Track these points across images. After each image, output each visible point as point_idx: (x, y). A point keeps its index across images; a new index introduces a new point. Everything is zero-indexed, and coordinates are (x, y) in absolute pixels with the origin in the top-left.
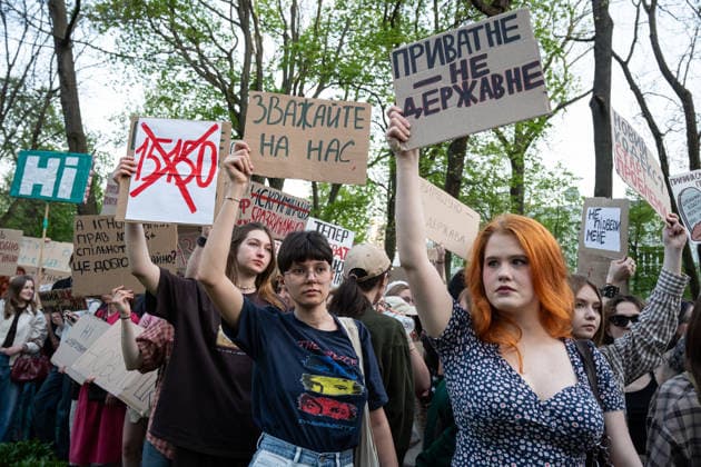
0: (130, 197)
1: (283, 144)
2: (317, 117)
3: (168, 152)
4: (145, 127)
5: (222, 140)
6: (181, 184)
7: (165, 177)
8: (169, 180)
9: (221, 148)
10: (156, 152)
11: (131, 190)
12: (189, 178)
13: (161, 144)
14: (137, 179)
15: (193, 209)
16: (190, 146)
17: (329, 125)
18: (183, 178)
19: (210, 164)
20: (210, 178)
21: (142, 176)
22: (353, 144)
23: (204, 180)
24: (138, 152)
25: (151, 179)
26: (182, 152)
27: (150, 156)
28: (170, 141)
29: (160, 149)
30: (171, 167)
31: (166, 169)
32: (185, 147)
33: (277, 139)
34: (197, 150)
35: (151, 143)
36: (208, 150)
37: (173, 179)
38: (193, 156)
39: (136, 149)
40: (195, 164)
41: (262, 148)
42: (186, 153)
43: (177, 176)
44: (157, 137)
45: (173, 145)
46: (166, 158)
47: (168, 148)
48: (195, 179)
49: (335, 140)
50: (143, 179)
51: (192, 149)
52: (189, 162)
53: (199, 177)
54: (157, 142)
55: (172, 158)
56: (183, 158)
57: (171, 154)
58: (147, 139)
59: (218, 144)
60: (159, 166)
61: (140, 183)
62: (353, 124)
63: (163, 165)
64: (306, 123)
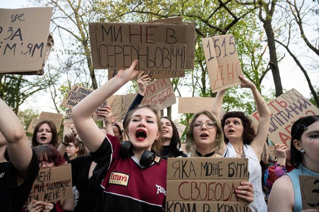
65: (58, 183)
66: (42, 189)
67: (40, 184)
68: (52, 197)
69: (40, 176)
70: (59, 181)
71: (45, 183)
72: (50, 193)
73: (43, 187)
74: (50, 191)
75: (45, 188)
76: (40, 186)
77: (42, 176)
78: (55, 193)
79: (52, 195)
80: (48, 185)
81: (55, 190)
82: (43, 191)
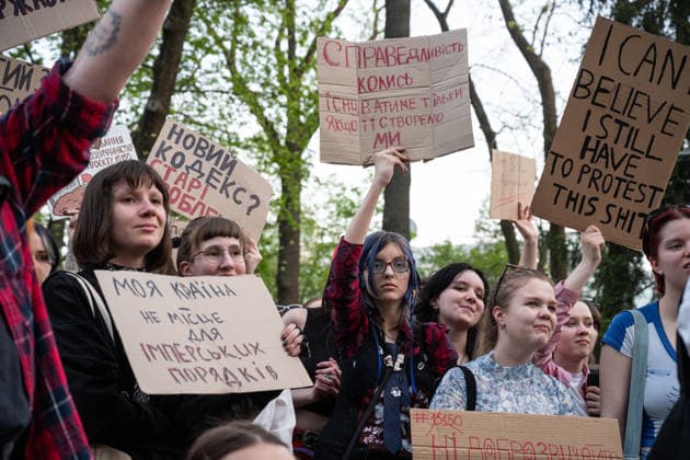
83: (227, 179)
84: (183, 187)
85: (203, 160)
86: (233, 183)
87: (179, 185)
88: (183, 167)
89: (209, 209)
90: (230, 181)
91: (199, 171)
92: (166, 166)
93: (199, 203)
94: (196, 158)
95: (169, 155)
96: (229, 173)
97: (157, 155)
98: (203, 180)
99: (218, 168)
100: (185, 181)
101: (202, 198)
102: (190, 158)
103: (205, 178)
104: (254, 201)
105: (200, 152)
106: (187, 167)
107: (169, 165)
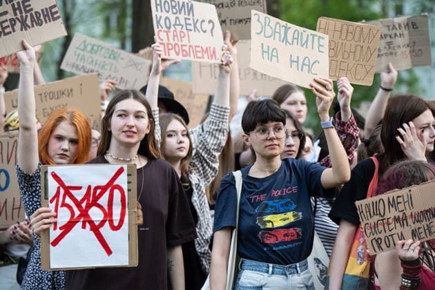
0: (51, 246)
1: (274, 54)
2: (294, 38)
3: (79, 198)
4: (55, 176)
5: (129, 183)
6: (96, 229)
7: (80, 224)
8: (84, 227)
9: (129, 190)
10: (68, 200)
11: (52, 240)
12: (102, 223)
13: (71, 191)
14: (55, 229)
15: (109, 252)
16: (99, 191)
17: (302, 45)
18: (97, 224)
19: (120, 207)
20: (121, 221)
21: (58, 226)
22: (319, 63)
23: (116, 224)
24: (51, 201)
25: (68, 227)
26: (93, 197)
27: (64, 205)
28: (79, 188)
29: (72, 197)
30: (84, 214)
31: (80, 216)
32: (95, 193)
33: (271, 50)
34: (107, 194)
35: (62, 191)
36: (117, 193)
37: (88, 225)
38: (103, 201)
39: (50, 199)
40: (106, 208)
41: (263, 54)
42: (96, 198)
43: (91, 222)
44: (67, 185)
45: (84, 191)
46: (78, 204)
47: (79, 195)
48: (107, 222)
49: (306, 57)
50: (61, 228)
51: (101, 194)
52: (100, 207)
53: (111, 222)
54: (68, 190)
55: (84, 205)
56: (95, 203)
57: (83, 200)
58: (59, 188)
59: (125, 187)
60: (73, 213)
61: (59, 232)
62: (317, 48)
63: (77, 213)
64: (287, 41)
65: (427, 211)
66: (405, 221)
67: (401, 215)
68: (424, 233)
69: (398, 203)
70: (427, 208)
71: (408, 213)
72: (419, 228)
73: (406, 219)
74: (418, 225)
75: (410, 221)
76: (401, 217)
77: (400, 203)
78: (426, 228)
79: (421, 230)
80: (412, 215)
81: (424, 223)
82: (407, 225)
83: (193, 19)
84: (178, 41)
85: (178, 15)
86: (198, 20)
87: (176, 41)
88: (172, 26)
89: (196, 47)
90: (195, 20)
91: (180, 25)
92: (165, 31)
93: (190, 46)
94: (175, 16)
95: (162, 22)
96: (193, 16)
97: (158, 27)
98: (184, 30)
99: (187, 16)
100: (177, 36)
101: (189, 42)
102: (172, 18)
103: (184, 27)
104: (211, 24)
105: (175, 11)
106: (174, 25)
107: (166, 29)
